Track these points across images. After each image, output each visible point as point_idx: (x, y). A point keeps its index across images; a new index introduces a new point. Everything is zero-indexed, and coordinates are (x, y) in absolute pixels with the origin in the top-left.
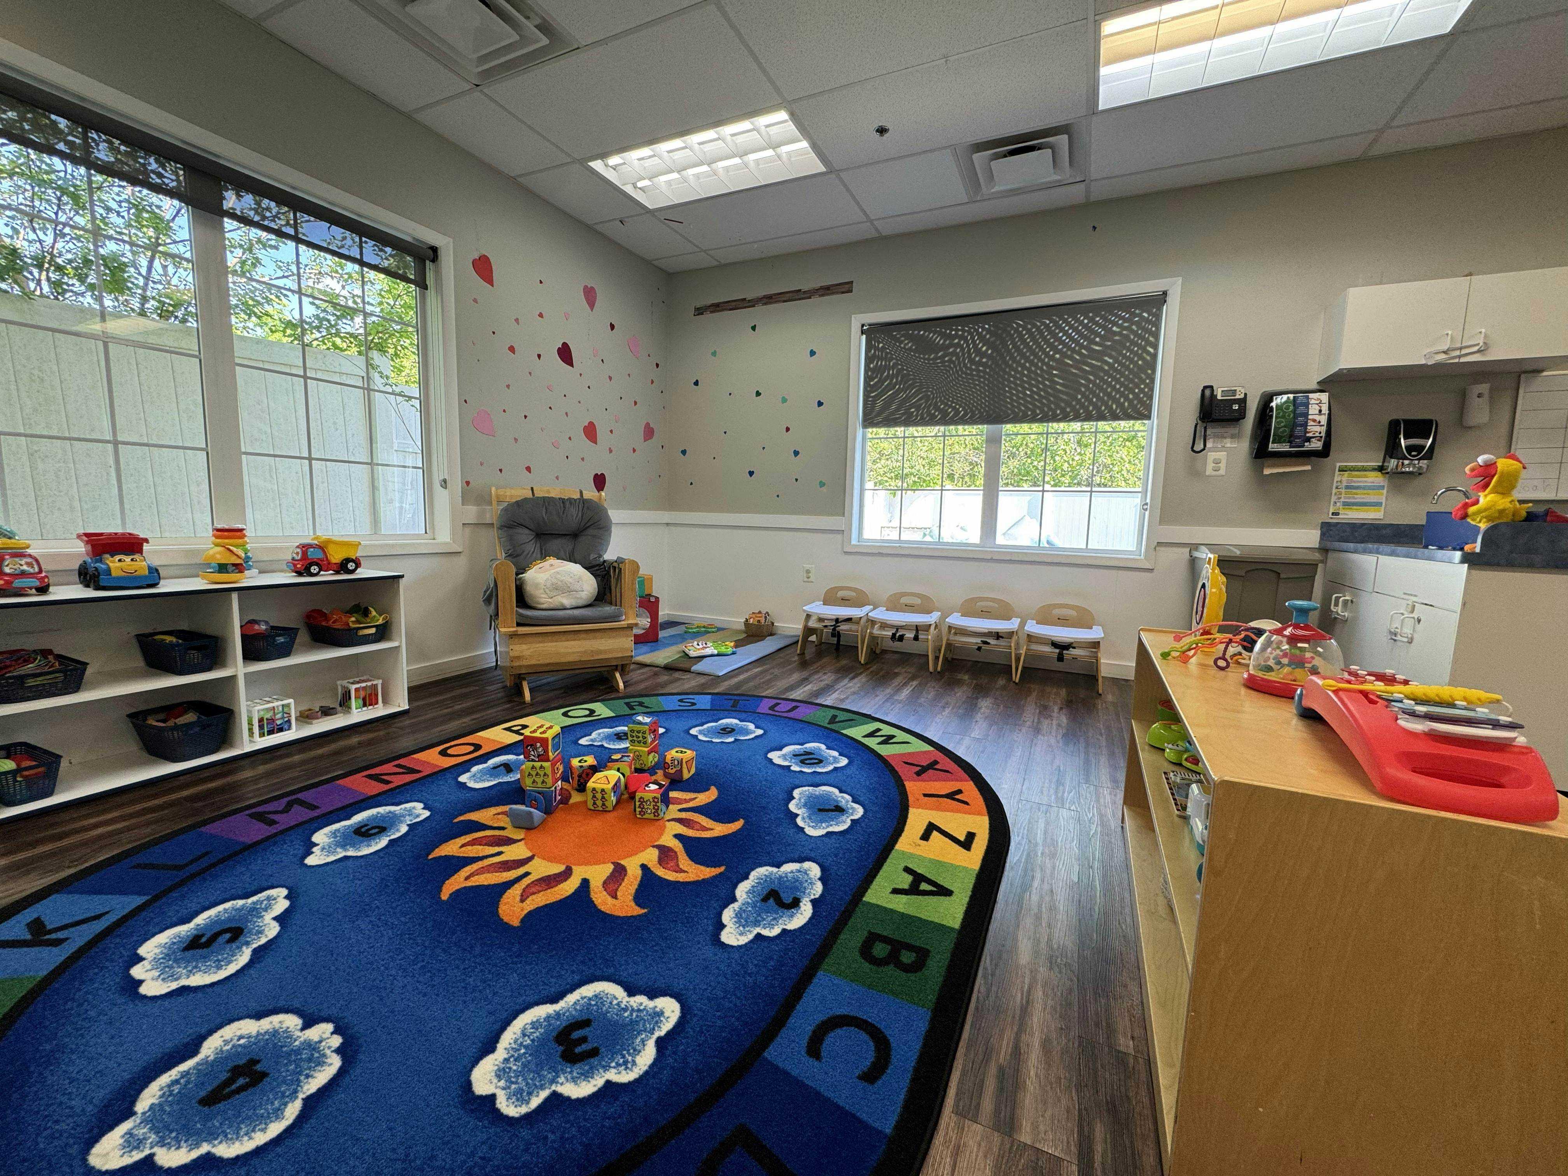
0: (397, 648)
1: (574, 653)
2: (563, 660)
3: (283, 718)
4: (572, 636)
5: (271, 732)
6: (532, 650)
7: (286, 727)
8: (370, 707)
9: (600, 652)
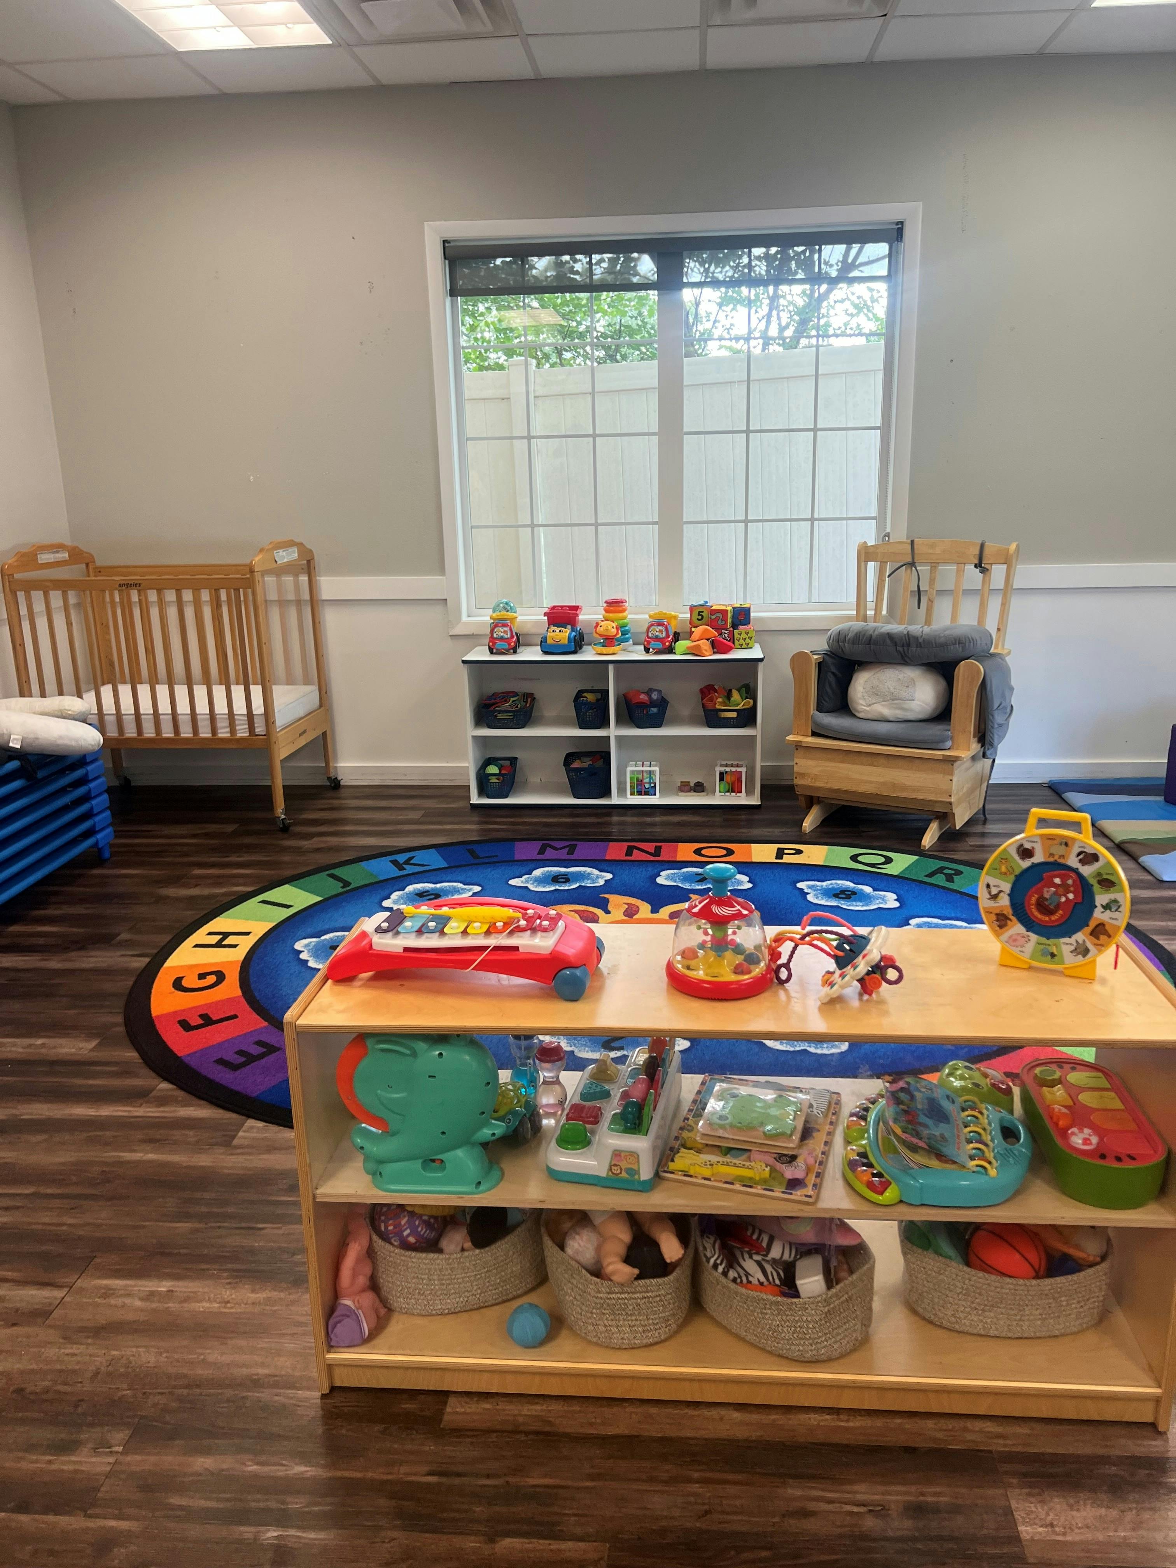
0: (753, 738)
1: (871, 782)
2: (854, 788)
3: (650, 783)
4: (882, 761)
5: (640, 793)
6: (820, 769)
7: (652, 792)
8: (733, 794)
9: (905, 788)
